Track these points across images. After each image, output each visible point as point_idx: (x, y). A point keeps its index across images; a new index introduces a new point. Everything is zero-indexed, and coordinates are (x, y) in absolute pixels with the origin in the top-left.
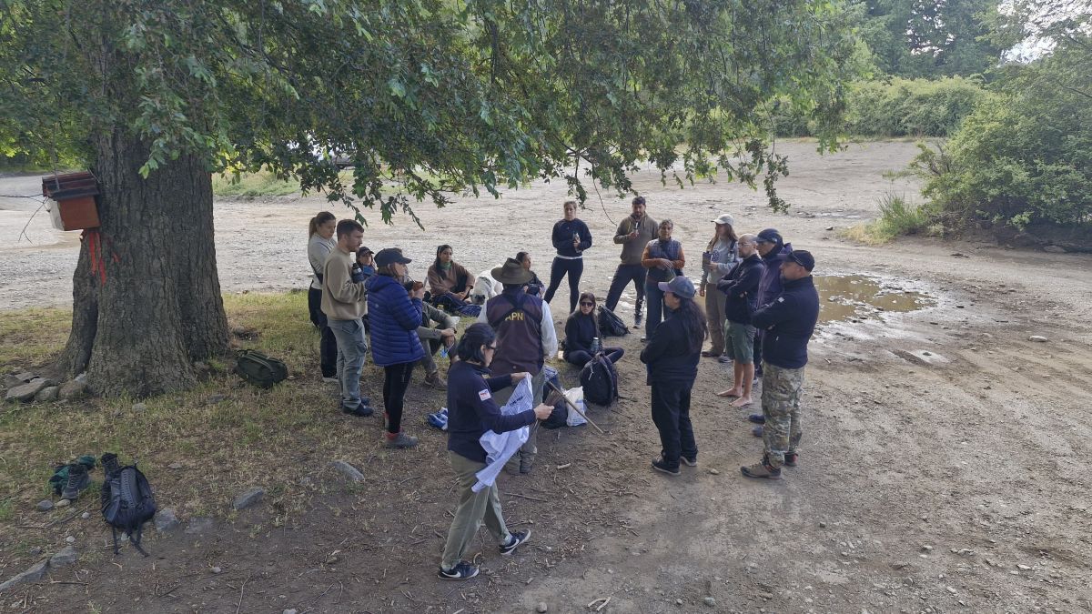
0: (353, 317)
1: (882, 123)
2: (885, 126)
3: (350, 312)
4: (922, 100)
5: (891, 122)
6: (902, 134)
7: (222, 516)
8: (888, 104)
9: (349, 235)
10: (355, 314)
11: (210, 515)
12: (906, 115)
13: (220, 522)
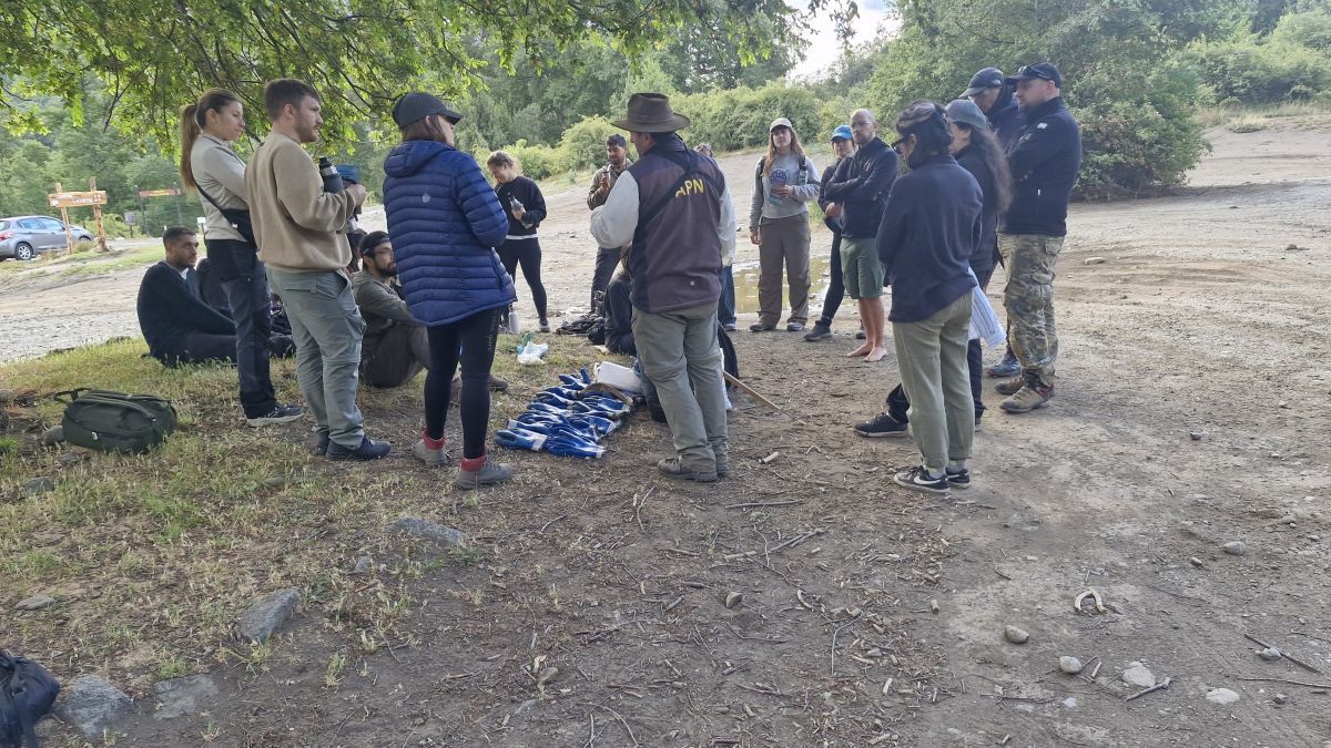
0: (332, 263)
1: (714, 137)
2: (719, 140)
3: (327, 253)
4: (751, 107)
5: (723, 135)
6: (738, 147)
7: (232, 660)
8: (715, 117)
9: (298, 108)
10: (336, 257)
11: (199, 666)
12: (738, 124)
13: (233, 674)
